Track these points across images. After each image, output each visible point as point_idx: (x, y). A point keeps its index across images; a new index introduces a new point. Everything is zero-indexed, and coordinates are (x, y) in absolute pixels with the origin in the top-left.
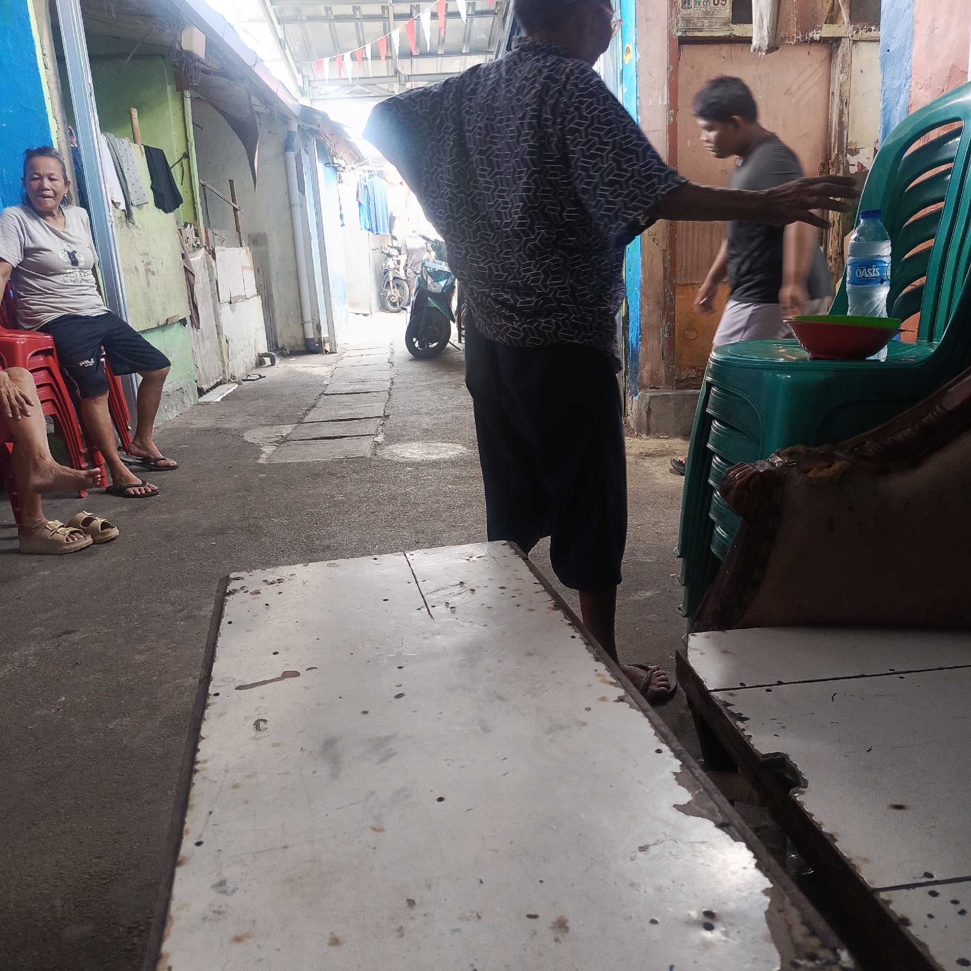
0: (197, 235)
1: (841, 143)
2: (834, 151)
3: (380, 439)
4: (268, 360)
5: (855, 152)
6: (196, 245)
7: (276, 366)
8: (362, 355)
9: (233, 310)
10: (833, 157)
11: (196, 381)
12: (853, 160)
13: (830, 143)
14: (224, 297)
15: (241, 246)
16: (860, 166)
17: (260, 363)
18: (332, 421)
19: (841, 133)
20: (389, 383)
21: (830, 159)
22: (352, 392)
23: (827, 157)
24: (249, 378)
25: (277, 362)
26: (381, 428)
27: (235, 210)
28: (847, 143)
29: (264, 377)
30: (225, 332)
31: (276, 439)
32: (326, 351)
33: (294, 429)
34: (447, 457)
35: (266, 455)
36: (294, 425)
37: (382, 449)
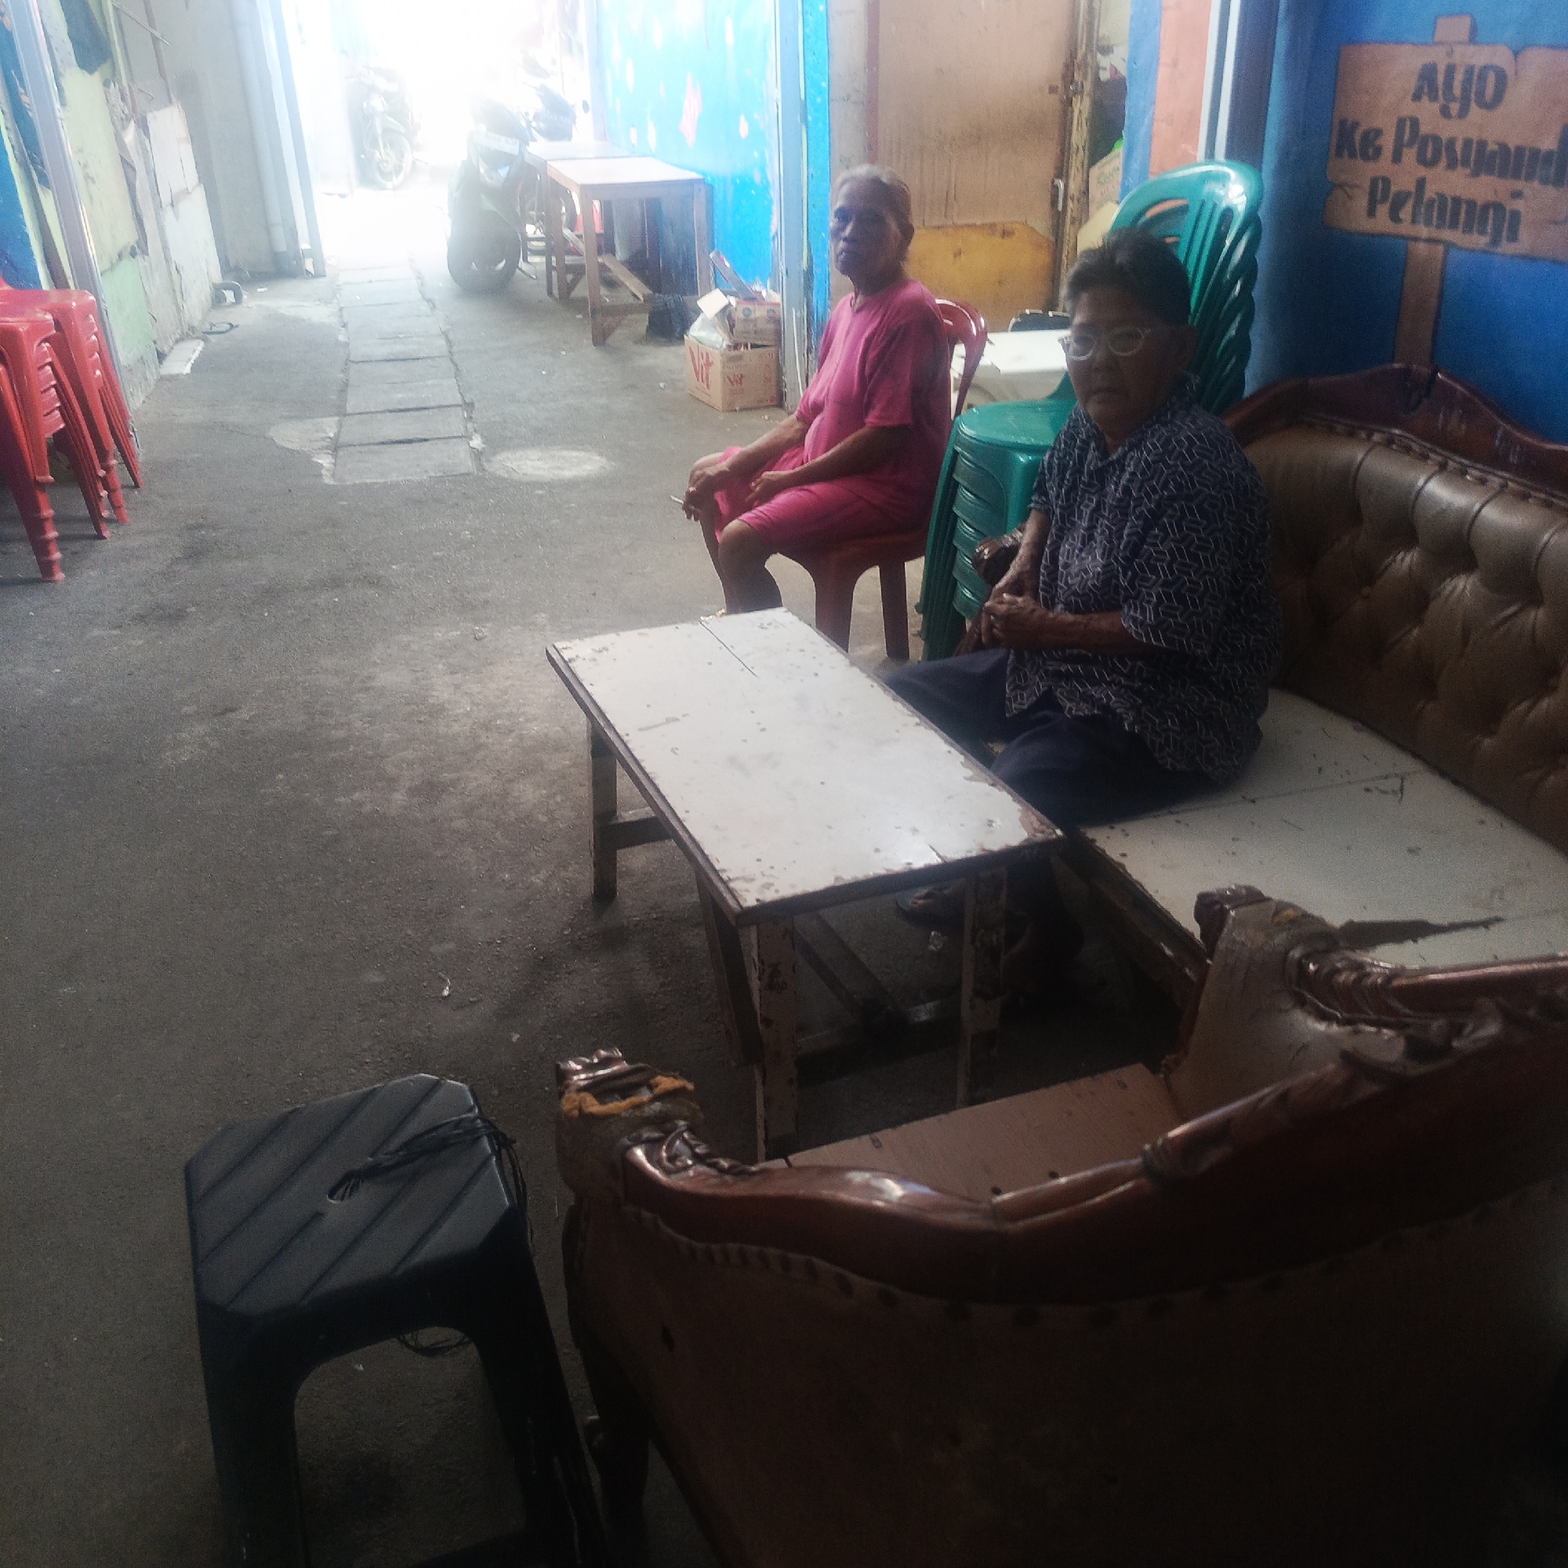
0: (123, 99)
1: (1090, 38)
2: (1081, 48)
3: (477, 442)
4: (229, 295)
5: (1106, 50)
6: (123, 116)
7: (244, 305)
8: (371, 282)
9: (177, 216)
10: (1079, 57)
11: (155, 342)
12: (1104, 61)
13: (1077, 36)
14: (165, 198)
15: (171, 102)
16: (1115, 71)
17: (218, 300)
18: (390, 411)
19: (1090, 24)
20: (442, 342)
21: (1076, 58)
22: (392, 357)
23: (1072, 55)
24: (214, 329)
25: (245, 297)
26: (470, 425)
27: (155, 40)
28: (1097, 40)
29: (237, 326)
30: (174, 256)
31: (325, 444)
32: (308, 272)
33: (340, 425)
34: (584, 474)
35: (328, 470)
36: (336, 418)
37: (488, 461)
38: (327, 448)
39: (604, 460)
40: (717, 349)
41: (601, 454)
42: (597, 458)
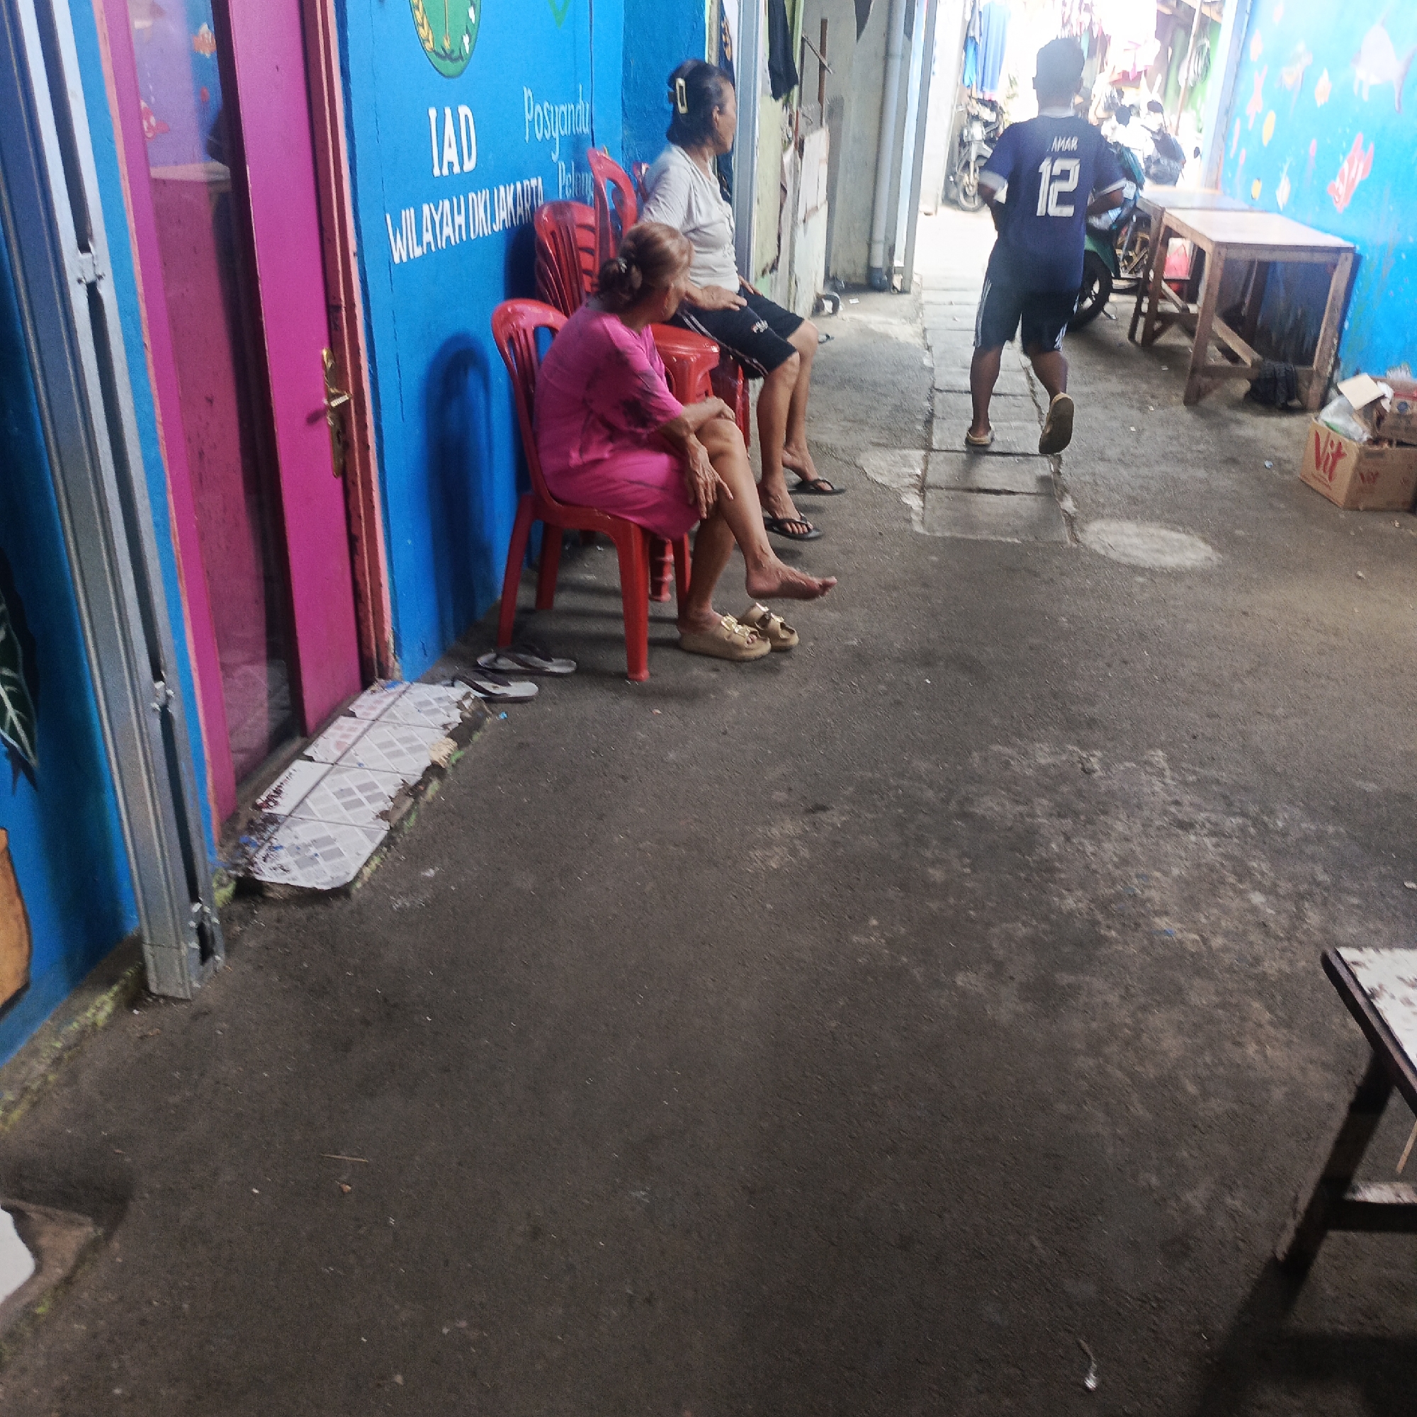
0: (790, 123)
3: (1068, 504)
6: (788, 139)
7: (840, 316)
9: (805, 231)
14: (801, 214)
15: (822, 126)
17: (818, 309)
25: (841, 308)
26: (1059, 483)
30: (796, 268)
32: (894, 288)
33: (926, 460)
34: (1188, 564)
35: (917, 514)
36: (923, 452)
37: (1082, 531)
38: (914, 486)
39: (1209, 549)
40: (1354, 440)
41: (1205, 540)
42: (1202, 545)
